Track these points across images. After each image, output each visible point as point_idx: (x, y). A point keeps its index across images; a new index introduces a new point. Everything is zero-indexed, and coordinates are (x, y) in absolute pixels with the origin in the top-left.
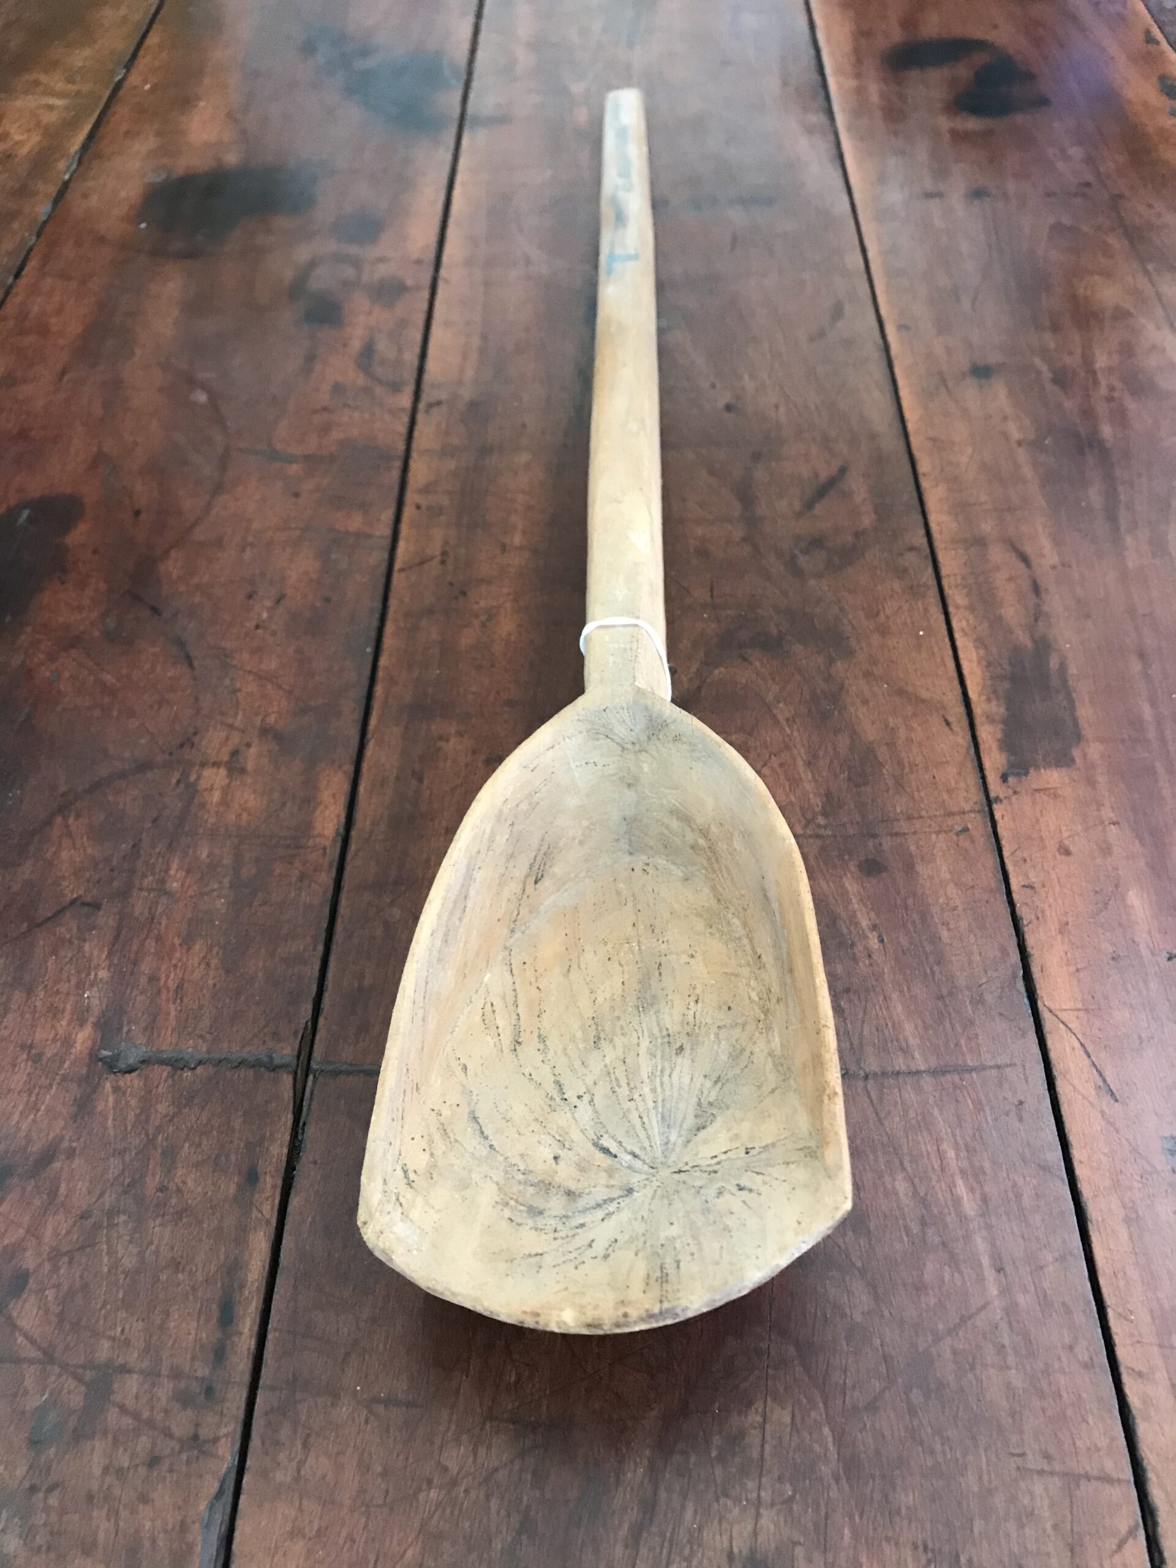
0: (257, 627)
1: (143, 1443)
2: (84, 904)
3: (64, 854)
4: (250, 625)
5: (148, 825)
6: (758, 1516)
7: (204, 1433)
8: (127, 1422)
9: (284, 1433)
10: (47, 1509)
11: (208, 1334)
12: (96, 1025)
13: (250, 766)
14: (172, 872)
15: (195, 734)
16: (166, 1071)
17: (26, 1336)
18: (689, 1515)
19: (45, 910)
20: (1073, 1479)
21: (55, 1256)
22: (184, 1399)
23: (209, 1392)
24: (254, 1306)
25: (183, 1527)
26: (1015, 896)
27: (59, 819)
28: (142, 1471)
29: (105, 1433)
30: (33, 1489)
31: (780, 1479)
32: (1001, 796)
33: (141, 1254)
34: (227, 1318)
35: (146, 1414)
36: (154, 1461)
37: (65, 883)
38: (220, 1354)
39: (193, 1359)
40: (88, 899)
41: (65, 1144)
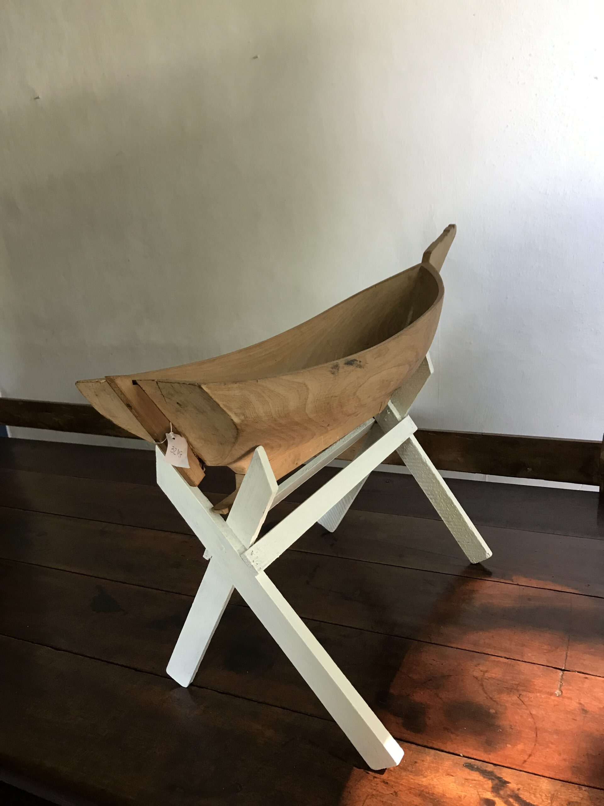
0: (442, 664)
2: (520, 696)
3: (505, 699)
4: (441, 665)
5: (499, 686)
12: (551, 696)
13: (486, 669)
14: (513, 683)
15: (474, 676)
16: (562, 687)
19: (520, 702)
27: (494, 699)
37: (513, 699)
40: (518, 696)
41: (578, 701)
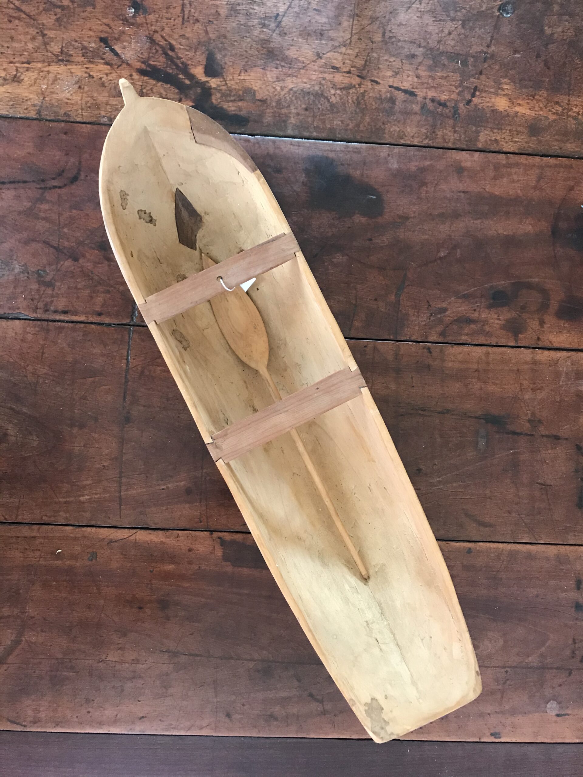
1: (37, 297)
6: (15, 436)
7: (38, 310)
8: (42, 292)
9: (37, 329)
10: (24, 277)
11: (60, 308)
17: (63, 264)
18: (16, 421)
20: (18, 508)
21: (82, 267)
22: (46, 305)
23: (47, 310)
24: (67, 319)
25: (18, 308)
26: (175, 531)
28: (31, 297)
29: (40, 287)
30: (28, 273)
31: (22, 442)
32: (213, 536)
33: (80, 289)
34: (65, 312)
35: (43, 296)
36: (32, 300)
38: (55, 312)
39: (55, 306)
